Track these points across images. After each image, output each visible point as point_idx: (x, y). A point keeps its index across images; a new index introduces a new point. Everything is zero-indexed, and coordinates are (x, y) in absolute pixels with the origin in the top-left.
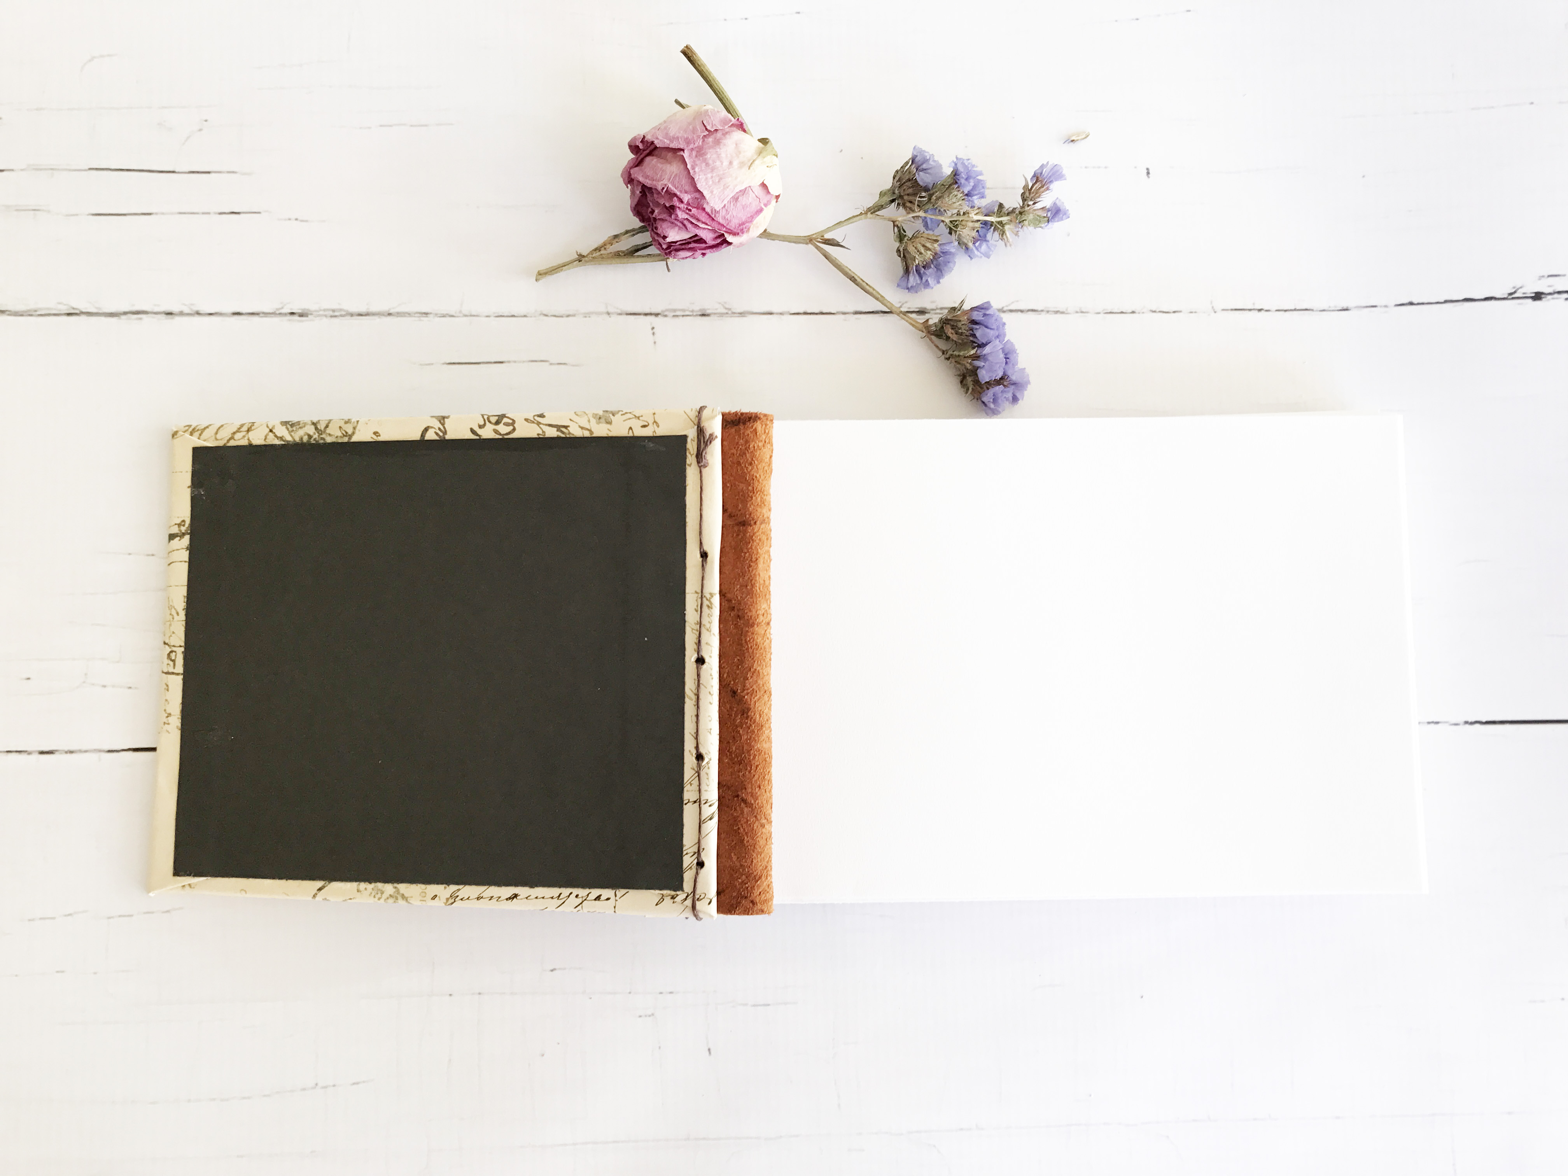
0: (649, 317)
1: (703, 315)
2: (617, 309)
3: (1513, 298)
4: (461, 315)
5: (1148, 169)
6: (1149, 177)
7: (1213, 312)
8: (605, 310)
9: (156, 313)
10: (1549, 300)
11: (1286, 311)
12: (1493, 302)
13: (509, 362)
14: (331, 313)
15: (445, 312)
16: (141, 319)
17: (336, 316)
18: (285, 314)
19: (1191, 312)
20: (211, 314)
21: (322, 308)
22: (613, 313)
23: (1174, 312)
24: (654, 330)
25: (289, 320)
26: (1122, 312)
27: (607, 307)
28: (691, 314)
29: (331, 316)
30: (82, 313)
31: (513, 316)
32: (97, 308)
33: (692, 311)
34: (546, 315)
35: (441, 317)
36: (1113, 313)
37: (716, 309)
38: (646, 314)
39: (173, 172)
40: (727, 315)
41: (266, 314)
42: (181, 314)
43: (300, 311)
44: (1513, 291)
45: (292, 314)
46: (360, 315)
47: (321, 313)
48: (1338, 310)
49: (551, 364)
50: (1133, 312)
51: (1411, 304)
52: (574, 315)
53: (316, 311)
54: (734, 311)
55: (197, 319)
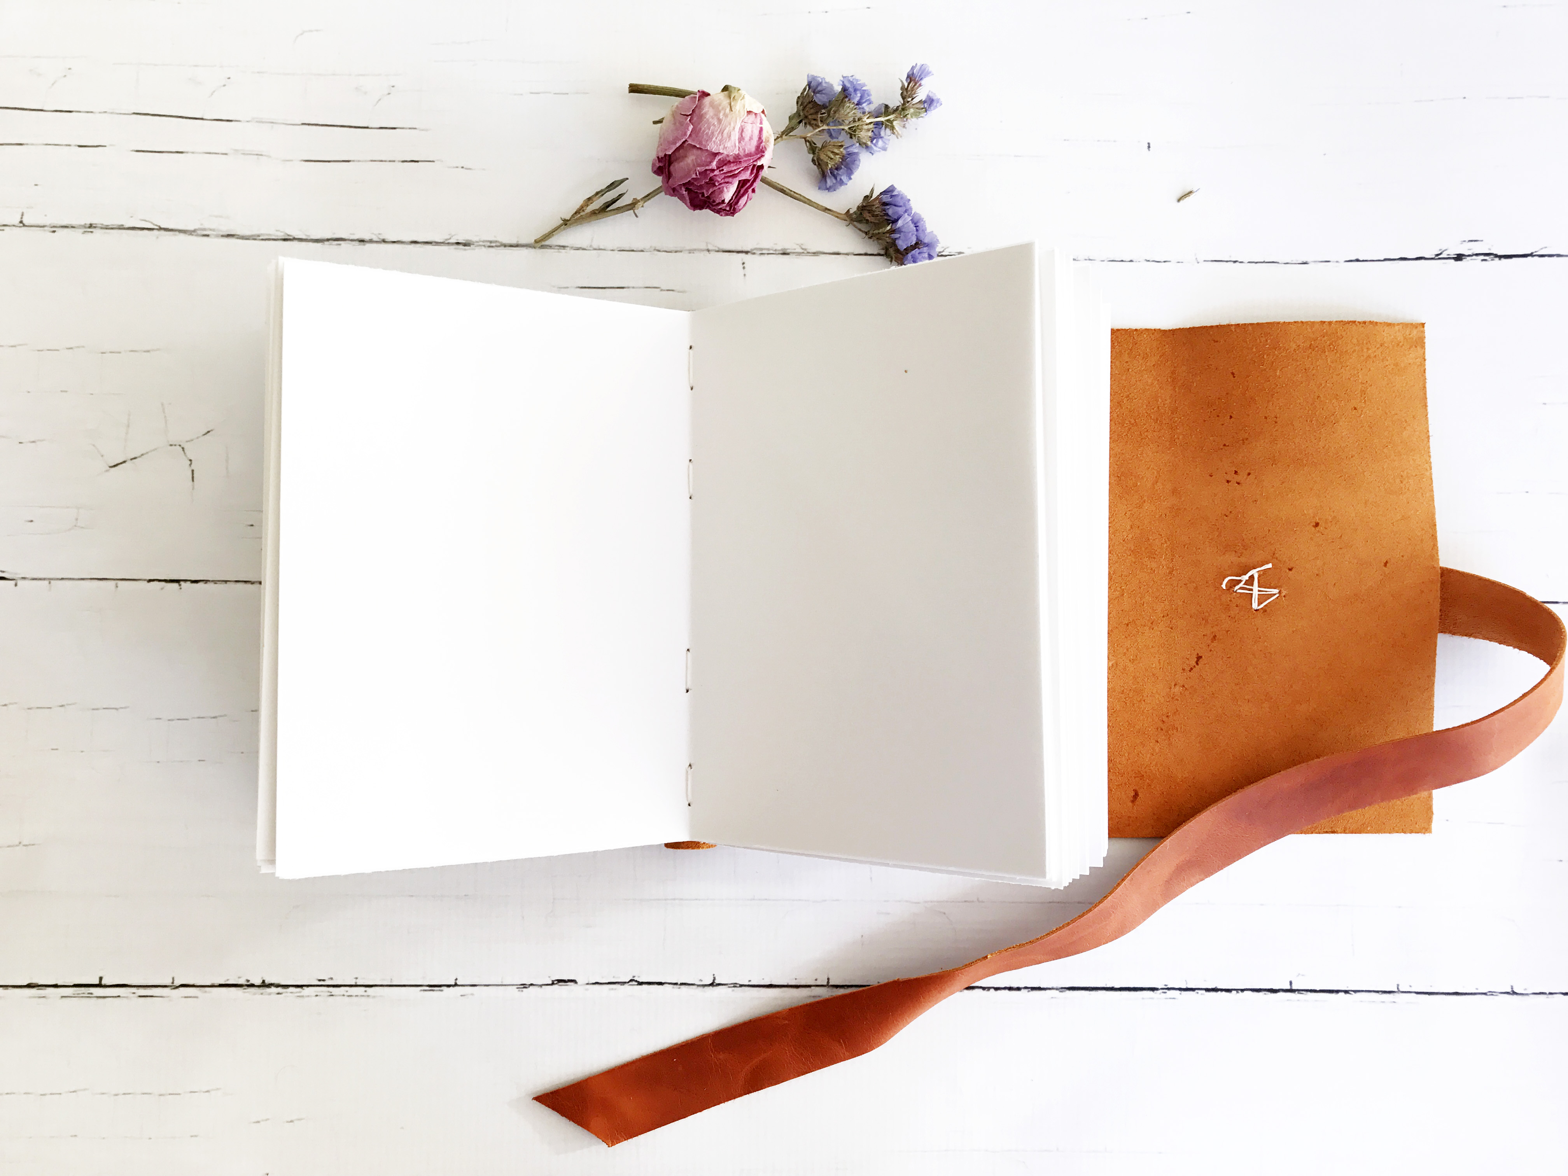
0: (740, 255)
1: (784, 254)
2: (715, 247)
3: (1440, 259)
4: (591, 249)
5: (1149, 144)
6: (1149, 150)
7: (1196, 262)
8: (705, 248)
9: (352, 240)
10: (1468, 261)
11: (1256, 263)
12: (1423, 261)
13: (628, 288)
14: (489, 244)
15: (579, 246)
16: (340, 245)
17: (492, 247)
18: (452, 244)
19: (1178, 262)
20: (394, 242)
21: (482, 240)
22: (712, 250)
23: (1165, 262)
24: (745, 265)
25: (455, 248)
26: (1122, 261)
27: (707, 246)
28: (774, 252)
29: (489, 247)
30: (294, 239)
31: (633, 251)
32: (306, 235)
33: (776, 250)
34: (659, 251)
35: (575, 249)
36: (1115, 261)
37: (795, 249)
38: (738, 252)
39: (367, 128)
40: (803, 254)
41: (437, 243)
42: (371, 241)
43: (464, 242)
44: (1440, 252)
45: (458, 243)
46: (511, 246)
47: (481, 243)
48: (1299, 264)
49: (662, 290)
50: (1131, 261)
51: (1358, 260)
52: (681, 252)
53: (477, 242)
54: (809, 251)
55: (383, 245)
